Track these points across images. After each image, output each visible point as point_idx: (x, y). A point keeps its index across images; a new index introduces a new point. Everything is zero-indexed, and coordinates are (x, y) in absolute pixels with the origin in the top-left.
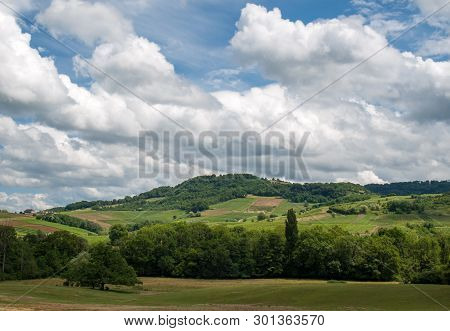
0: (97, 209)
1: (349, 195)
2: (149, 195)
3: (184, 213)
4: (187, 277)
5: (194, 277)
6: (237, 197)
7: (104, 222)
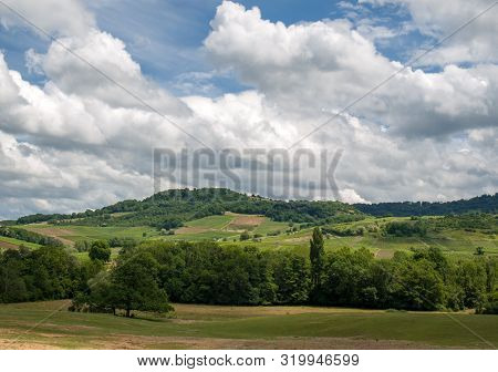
0: (55, 223)
1: (338, 214)
2: (113, 209)
3: (154, 230)
4: (199, 302)
5: (207, 303)
6: (214, 214)
7: (66, 238)
